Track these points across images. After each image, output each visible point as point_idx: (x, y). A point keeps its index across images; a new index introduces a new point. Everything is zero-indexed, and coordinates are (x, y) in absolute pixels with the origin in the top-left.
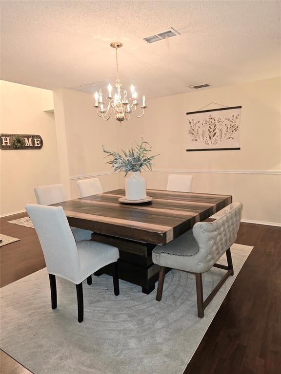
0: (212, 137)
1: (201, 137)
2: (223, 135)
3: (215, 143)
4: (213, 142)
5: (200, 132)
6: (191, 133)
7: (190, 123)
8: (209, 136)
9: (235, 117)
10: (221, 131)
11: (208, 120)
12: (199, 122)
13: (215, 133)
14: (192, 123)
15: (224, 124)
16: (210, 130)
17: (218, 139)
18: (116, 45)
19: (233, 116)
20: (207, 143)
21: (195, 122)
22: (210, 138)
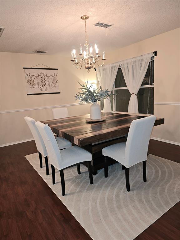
0: (44, 86)
1: (37, 86)
2: (50, 85)
3: (46, 90)
4: (45, 89)
5: (36, 82)
6: (29, 82)
7: (27, 75)
8: (42, 85)
9: (55, 75)
10: (49, 82)
11: (40, 75)
12: (34, 75)
13: (46, 84)
14: (29, 75)
15: (50, 78)
16: (42, 81)
17: (48, 87)
18: (84, 18)
19: (55, 74)
20: (41, 90)
21: (31, 75)
22: (43, 86)
